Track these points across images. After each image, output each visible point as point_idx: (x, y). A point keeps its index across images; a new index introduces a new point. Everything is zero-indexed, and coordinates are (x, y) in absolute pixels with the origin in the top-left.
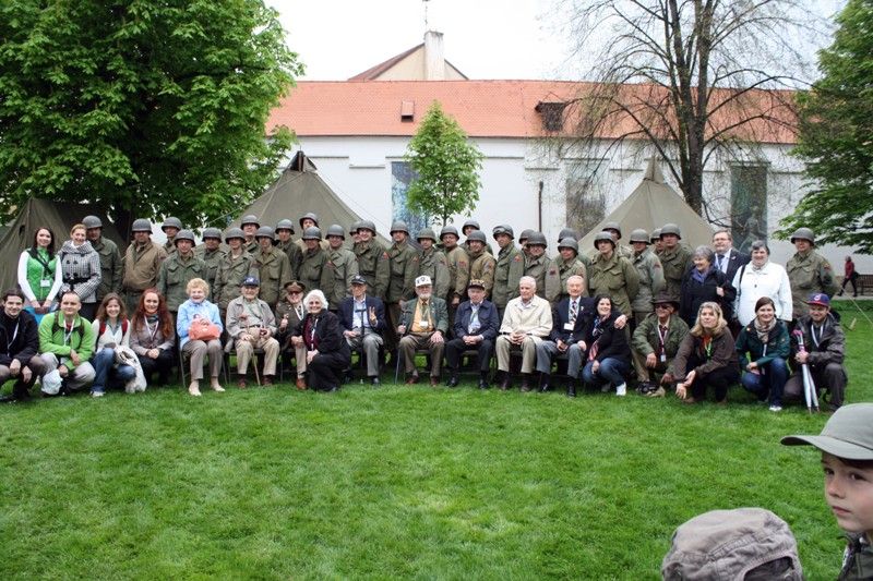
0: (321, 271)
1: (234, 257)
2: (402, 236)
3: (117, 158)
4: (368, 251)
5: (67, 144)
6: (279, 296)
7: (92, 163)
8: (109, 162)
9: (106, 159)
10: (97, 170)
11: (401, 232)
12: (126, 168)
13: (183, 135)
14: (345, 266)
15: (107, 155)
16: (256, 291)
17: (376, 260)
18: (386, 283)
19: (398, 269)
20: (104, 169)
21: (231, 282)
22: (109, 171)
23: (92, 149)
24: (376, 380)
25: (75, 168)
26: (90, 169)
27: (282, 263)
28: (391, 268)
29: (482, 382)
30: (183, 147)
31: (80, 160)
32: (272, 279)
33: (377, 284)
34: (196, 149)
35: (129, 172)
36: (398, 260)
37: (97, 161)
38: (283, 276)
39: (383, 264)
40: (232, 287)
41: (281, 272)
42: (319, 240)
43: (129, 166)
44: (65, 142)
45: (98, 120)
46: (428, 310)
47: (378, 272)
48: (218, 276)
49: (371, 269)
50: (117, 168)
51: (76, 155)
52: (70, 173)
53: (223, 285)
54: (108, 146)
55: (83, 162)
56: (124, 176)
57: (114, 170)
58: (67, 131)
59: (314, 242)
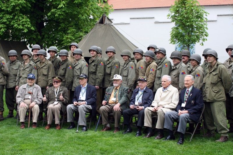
0: (66, 71)
1: (26, 64)
2: (112, 54)
3: (24, 20)
4: (93, 61)
5: (4, 14)
6: (47, 83)
7: (14, 22)
8: (21, 22)
9: (20, 20)
10: (16, 25)
11: (111, 52)
12: (28, 24)
13: (54, 8)
14: (80, 69)
15: (20, 18)
16: (35, 81)
17: (96, 66)
18: (101, 78)
19: (108, 71)
20: (19, 25)
21: (24, 76)
22: (21, 26)
23: (14, 16)
24: (84, 128)
25: (7, 25)
26: (13, 25)
27: (49, 67)
28: (105, 70)
29: (138, 132)
30: (53, 14)
31: (9, 21)
32: (44, 75)
33: (97, 79)
34: (59, 14)
35: (29, 26)
36: (108, 66)
37: (16, 21)
38: (50, 73)
39: (100, 69)
40: (24, 78)
41: (48, 71)
42: (67, 56)
43: (30, 23)
44: (3, 13)
45: (15, 2)
46: (117, 92)
47: (97, 72)
48: (18, 73)
49: (94, 71)
50: (24, 24)
51: (7, 19)
52: (5, 27)
53: (20, 77)
54: (21, 14)
55: (10, 22)
56: (27, 28)
57: (23, 25)
58: (3, 9)
59: (65, 57)
